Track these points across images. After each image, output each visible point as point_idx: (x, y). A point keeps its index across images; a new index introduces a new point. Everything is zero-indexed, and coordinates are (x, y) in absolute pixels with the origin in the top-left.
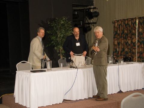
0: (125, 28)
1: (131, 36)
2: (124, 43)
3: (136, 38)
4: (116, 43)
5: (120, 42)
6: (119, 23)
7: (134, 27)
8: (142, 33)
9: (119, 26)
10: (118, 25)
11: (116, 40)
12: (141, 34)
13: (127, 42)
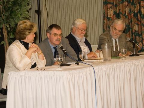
2: (130, 14)
4: (111, 13)
5: (121, 11)
11: (111, 7)
13: (138, 12)
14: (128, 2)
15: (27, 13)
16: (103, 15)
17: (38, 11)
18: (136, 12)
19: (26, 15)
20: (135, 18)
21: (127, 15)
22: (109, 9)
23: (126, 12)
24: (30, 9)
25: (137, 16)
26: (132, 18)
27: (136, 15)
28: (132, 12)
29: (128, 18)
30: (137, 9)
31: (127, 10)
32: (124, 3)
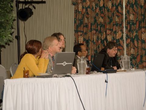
0: (99, 13)
1: (112, 28)
2: (97, 41)
3: (122, 31)
4: (81, 40)
5: (90, 38)
6: (86, 4)
7: (118, 11)
8: (135, 22)
9: (87, 10)
10: (83, 8)
12: (133, 24)
13: (104, 39)
14: (96, 30)
15: (10, 35)
16: (74, 42)
17: (18, 36)
18: (103, 39)
19: (9, 38)
20: (102, 44)
21: (95, 41)
22: (79, 37)
23: (95, 39)
24: (13, 32)
25: (104, 42)
26: (99, 44)
27: (102, 42)
28: (99, 39)
29: (96, 44)
30: (104, 37)
31: (95, 37)
32: (92, 32)
